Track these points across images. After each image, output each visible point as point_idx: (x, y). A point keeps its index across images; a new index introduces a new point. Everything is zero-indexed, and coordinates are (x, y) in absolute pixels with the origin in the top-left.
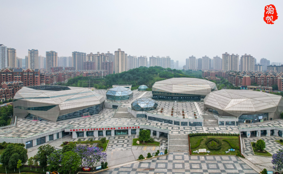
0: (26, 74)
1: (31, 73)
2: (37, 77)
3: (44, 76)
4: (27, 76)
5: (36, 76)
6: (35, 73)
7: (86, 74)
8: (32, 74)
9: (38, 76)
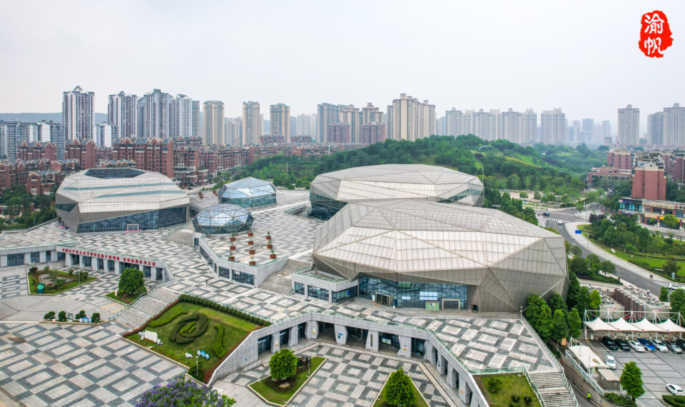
0: (151, 148)
1: (158, 146)
2: (165, 154)
3: (194, 151)
4: (151, 152)
5: (164, 152)
6: (164, 147)
7: (302, 150)
8: (159, 148)
9: (167, 152)
